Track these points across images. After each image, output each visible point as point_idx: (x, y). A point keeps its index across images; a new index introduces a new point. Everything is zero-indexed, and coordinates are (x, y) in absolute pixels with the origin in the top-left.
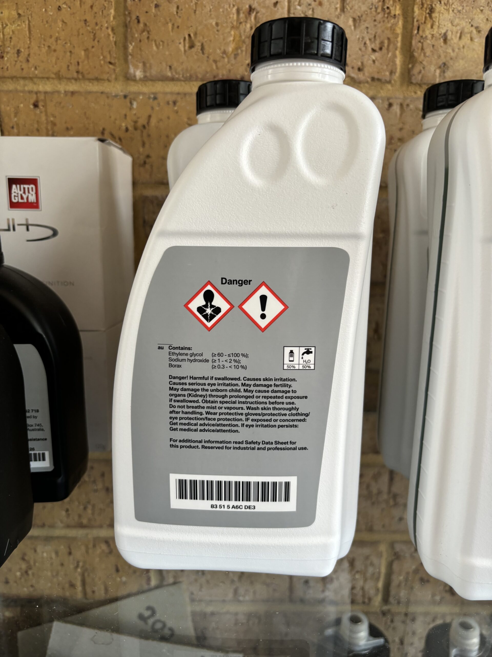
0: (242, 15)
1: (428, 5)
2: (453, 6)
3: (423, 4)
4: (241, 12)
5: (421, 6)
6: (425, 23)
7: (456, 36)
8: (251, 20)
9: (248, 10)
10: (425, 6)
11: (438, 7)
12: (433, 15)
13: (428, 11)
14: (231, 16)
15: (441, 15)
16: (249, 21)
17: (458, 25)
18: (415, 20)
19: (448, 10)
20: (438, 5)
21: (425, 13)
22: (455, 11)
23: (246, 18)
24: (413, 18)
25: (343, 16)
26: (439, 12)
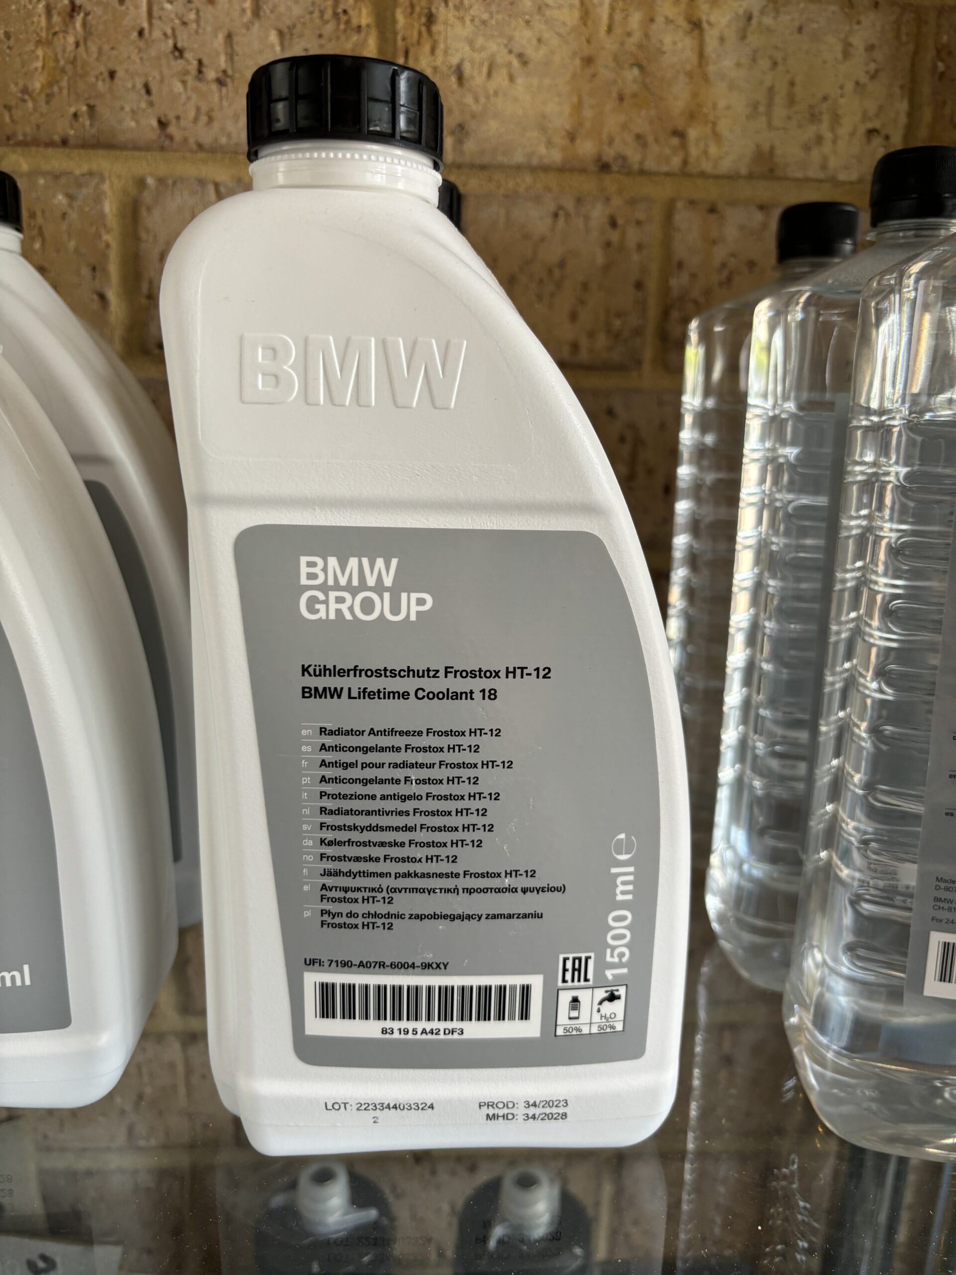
0: (56, 19)
1: (422, 8)
2: (471, 12)
3: (412, 6)
4: (54, 12)
5: (409, 10)
6: (419, 43)
7: (480, 72)
8: (75, 28)
9: (69, 9)
10: (418, 9)
11: (443, 13)
12: (435, 28)
13: (423, 20)
14: (35, 19)
15: (449, 28)
16: (71, 31)
17: (482, 49)
18: (399, 37)
19: (462, 19)
20: (442, 9)
21: (418, 24)
22: (477, 22)
23: (65, 24)
24: (395, 33)
25: (257, 25)
26: (445, 23)
